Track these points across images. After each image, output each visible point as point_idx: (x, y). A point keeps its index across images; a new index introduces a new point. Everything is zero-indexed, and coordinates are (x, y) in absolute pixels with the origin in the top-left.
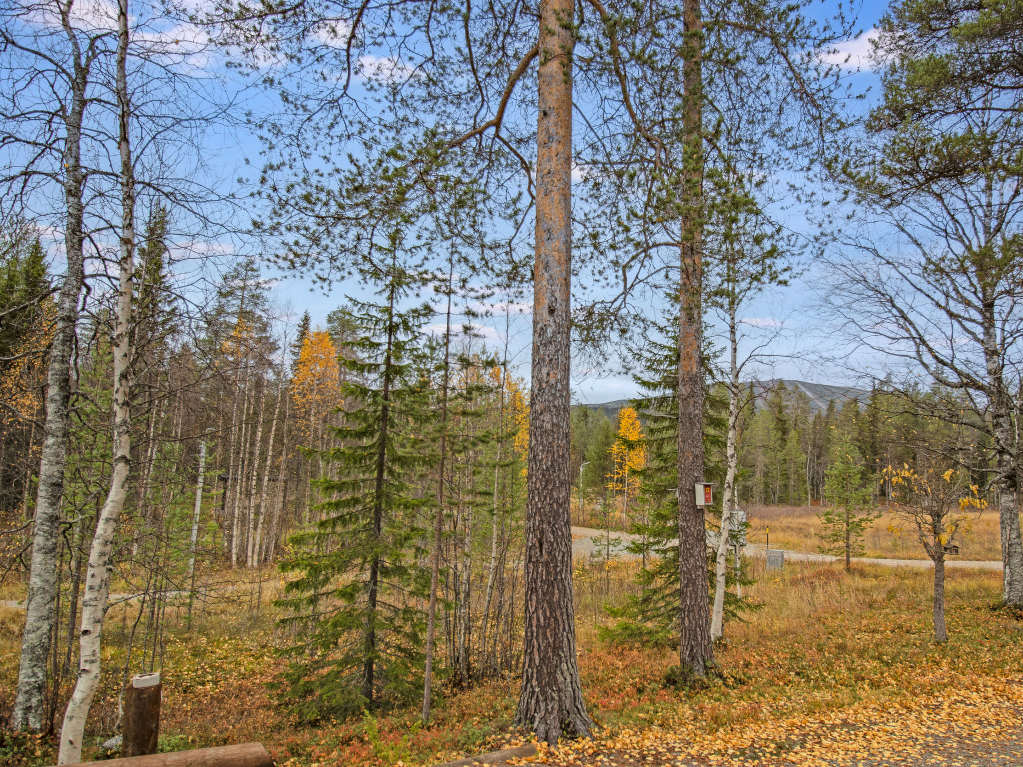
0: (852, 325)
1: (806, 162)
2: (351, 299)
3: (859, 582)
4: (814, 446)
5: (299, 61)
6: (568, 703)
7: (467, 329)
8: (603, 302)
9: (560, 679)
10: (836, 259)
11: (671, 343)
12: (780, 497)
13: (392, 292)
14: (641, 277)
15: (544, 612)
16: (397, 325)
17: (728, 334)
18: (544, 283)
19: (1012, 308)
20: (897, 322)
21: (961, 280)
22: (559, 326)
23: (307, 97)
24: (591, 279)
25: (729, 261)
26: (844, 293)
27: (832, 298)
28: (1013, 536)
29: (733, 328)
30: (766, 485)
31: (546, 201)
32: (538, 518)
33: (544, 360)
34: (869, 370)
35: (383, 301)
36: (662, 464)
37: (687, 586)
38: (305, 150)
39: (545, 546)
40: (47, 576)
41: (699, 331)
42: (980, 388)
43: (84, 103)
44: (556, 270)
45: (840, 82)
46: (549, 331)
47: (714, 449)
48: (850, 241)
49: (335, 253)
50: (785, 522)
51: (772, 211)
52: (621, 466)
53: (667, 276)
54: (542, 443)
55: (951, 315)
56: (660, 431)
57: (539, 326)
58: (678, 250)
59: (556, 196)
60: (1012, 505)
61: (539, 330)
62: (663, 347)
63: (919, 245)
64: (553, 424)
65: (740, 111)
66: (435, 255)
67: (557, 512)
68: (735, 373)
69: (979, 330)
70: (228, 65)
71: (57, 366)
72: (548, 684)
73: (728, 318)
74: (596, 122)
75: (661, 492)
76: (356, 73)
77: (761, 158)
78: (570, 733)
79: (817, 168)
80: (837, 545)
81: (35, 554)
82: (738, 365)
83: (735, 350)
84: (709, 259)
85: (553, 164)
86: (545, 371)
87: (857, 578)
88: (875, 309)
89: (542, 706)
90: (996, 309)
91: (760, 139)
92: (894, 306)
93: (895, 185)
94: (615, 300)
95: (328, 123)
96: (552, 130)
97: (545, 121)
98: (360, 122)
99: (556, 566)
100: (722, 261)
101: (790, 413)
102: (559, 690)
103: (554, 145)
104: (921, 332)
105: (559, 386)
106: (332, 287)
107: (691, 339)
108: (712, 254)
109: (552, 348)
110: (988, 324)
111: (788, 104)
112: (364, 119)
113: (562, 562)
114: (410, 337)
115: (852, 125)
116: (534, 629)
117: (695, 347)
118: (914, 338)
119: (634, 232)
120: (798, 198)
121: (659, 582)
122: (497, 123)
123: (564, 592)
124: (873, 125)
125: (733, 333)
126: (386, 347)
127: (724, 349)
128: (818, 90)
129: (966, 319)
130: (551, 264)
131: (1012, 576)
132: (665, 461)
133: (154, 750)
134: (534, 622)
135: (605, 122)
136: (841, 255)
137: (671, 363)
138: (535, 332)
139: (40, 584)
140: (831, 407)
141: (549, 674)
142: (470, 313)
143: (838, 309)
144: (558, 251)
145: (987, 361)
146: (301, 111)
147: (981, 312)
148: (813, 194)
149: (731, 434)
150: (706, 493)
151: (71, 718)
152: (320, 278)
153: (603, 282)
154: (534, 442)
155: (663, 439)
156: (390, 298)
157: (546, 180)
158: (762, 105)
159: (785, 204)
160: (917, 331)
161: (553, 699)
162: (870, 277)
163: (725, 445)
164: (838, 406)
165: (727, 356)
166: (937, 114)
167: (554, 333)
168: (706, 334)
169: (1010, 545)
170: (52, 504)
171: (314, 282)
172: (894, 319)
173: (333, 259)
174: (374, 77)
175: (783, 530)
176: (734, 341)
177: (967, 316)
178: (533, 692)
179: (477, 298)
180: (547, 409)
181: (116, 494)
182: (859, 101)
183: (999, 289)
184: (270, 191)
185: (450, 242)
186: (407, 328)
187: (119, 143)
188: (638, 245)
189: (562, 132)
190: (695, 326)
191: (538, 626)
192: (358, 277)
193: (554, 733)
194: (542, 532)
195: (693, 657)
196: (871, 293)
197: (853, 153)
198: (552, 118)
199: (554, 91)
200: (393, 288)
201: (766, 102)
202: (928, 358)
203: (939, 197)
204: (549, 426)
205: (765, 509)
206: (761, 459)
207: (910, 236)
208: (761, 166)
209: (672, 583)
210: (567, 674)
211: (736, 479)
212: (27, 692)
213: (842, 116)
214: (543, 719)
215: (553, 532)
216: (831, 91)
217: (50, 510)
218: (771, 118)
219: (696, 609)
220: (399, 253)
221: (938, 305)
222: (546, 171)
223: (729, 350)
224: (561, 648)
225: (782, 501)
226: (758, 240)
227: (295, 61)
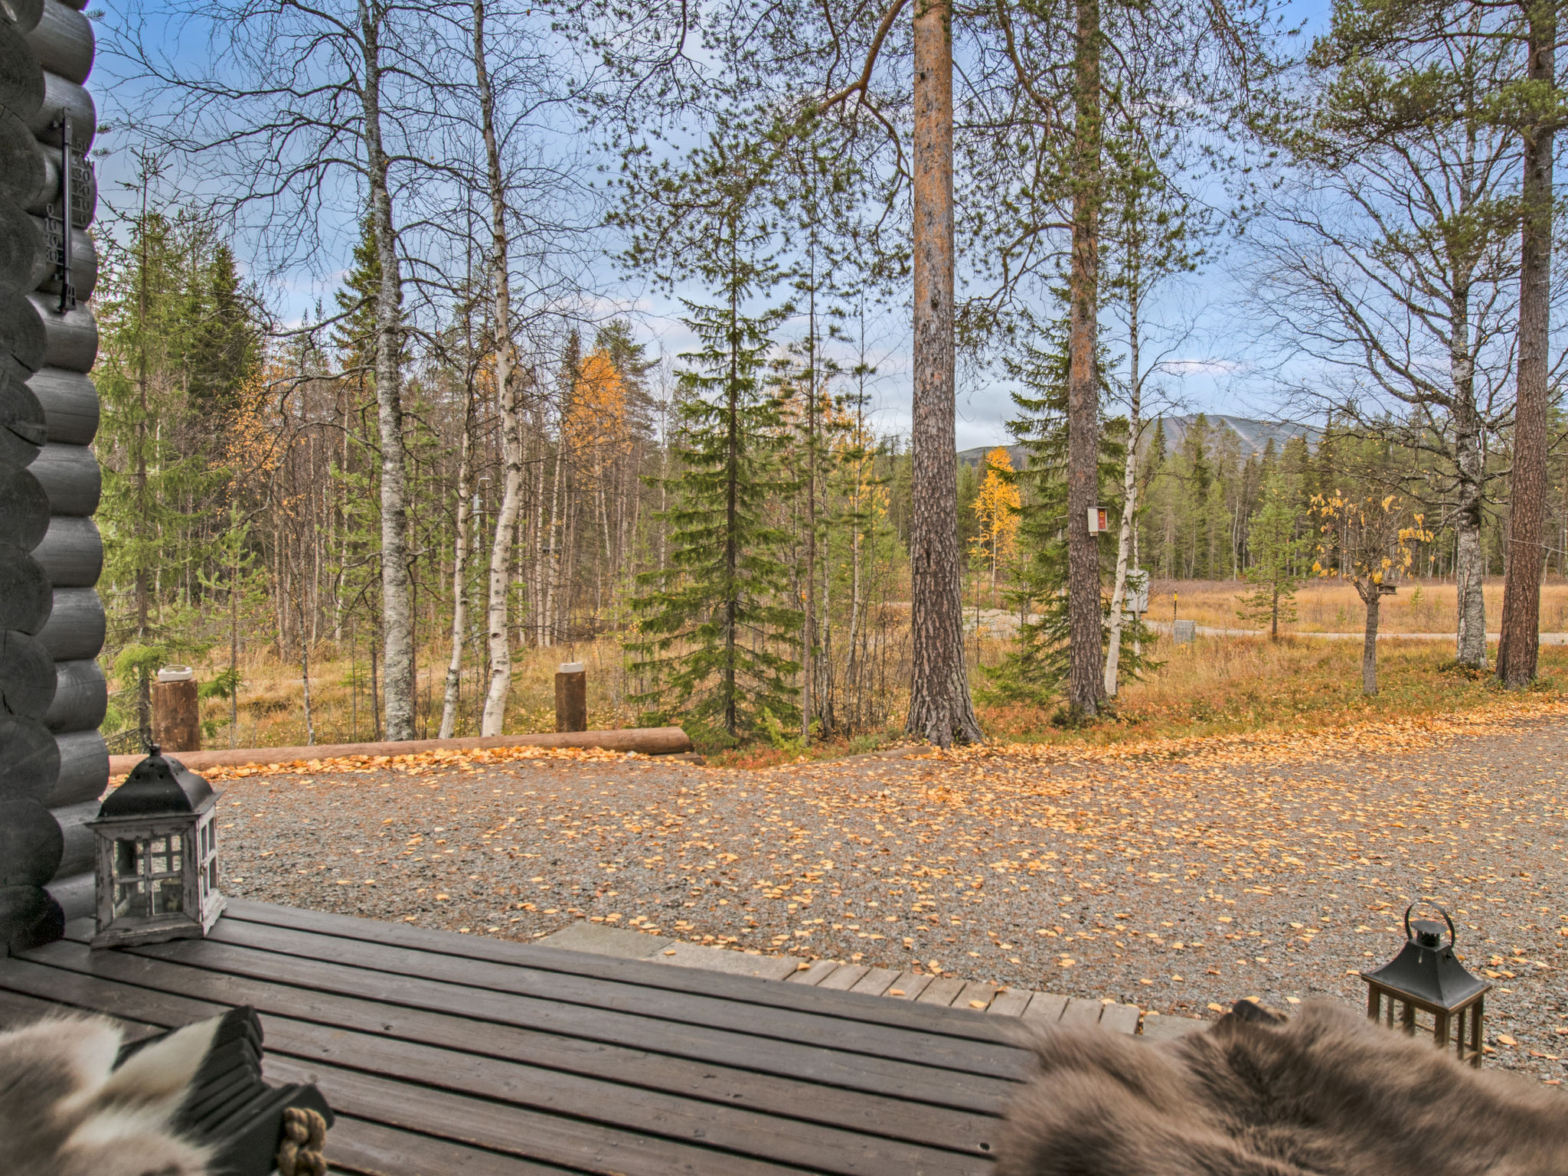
0: (1285, 325)
1: (1225, 118)
2: (686, 303)
3: (1285, 651)
4: (1244, 503)
5: (630, 17)
6: (959, 712)
7: (833, 331)
8: (979, 299)
9: (951, 688)
10: (1269, 239)
11: (1057, 352)
12: (1196, 570)
13: (734, 292)
14: (1028, 266)
15: (934, 622)
16: (741, 332)
17: (1128, 338)
18: (926, 274)
19: (1494, 298)
20: (1346, 321)
21: (1426, 260)
22: (943, 322)
23: (636, 60)
24: (971, 270)
25: (1130, 244)
26: (1277, 284)
27: (1261, 292)
28: (1472, 583)
29: (1134, 330)
30: (1178, 555)
31: (927, 180)
32: (925, 528)
33: (927, 360)
34: (1306, 383)
35: (723, 304)
36: (1046, 500)
37: (1078, 621)
38: (630, 124)
39: (933, 556)
40: (401, 609)
41: (1092, 337)
42: (1443, 401)
43: (378, 74)
44: (938, 259)
45: (1267, 16)
46: (933, 327)
47: (1109, 481)
48: (1288, 215)
49: (680, 247)
50: (1201, 597)
51: (1182, 181)
52: (987, 526)
53: (1058, 265)
54: (927, 449)
55: (1412, 308)
56: (1044, 460)
57: (921, 322)
58: (1069, 233)
59: (936, 173)
60: (1473, 545)
61: (919, 325)
62: (1047, 357)
63: (1377, 217)
64: (939, 429)
65: (1146, 54)
66: (791, 247)
67: (945, 521)
68: (1136, 385)
69: (1446, 327)
70: (555, 27)
71: (385, 383)
72: (939, 693)
73: (1128, 318)
74: (974, 78)
75: (1044, 534)
76: (691, 27)
77: (1171, 113)
78: (962, 739)
79: (1237, 126)
80: (1260, 609)
81: (386, 586)
82: (1140, 376)
83: (1136, 357)
84: (1106, 242)
85: (933, 136)
86: (928, 371)
87: (1285, 648)
88: (1319, 304)
89: (934, 714)
90: (1471, 299)
91: (1171, 89)
92: (1340, 299)
93: (1341, 140)
94: (995, 296)
95: (658, 88)
96: (931, 95)
97: (923, 85)
98: (693, 87)
99: (944, 577)
100: (1121, 244)
101: (1211, 457)
102: (951, 699)
103: (933, 114)
104: (1375, 335)
105: (944, 388)
106: (675, 288)
107: (1084, 341)
108: (1110, 235)
109: (936, 346)
110: (1459, 318)
111: (1206, 40)
112: (699, 82)
113: (951, 572)
114: (757, 346)
115: (1282, 69)
116: (924, 640)
117: (1089, 350)
118: (1365, 340)
119: (1024, 211)
120: (1213, 165)
121: (1042, 638)
122: (863, 86)
123: (953, 604)
124: (1316, 62)
125: (1134, 336)
126: (729, 358)
127: (1122, 357)
128: (1243, 24)
129: (1432, 314)
130: (933, 252)
131: (1467, 630)
132: (1051, 497)
133: (584, 729)
134: (923, 634)
135: (986, 78)
136: (1277, 233)
137: (1058, 377)
138: (916, 329)
139: (395, 617)
140: (1269, 452)
141: (940, 683)
142: (839, 313)
143: (1268, 304)
144: (941, 237)
145: (1454, 367)
146: (627, 76)
147: (1450, 304)
148: (1232, 159)
149: (1130, 460)
150: (1100, 518)
151: (491, 714)
152: (661, 277)
153: (986, 274)
154: (918, 449)
155: (1047, 470)
156: (732, 300)
157: (926, 155)
158: (1173, 44)
159: (1197, 172)
160: (1368, 331)
161: (944, 707)
162: (1311, 261)
163: (1123, 475)
164: (1281, 449)
165: (1127, 366)
166: (1401, 43)
167: (938, 329)
168: (1101, 338)
169: (1468, 594)
170: (398, 534)
171: (655, 282)
172: (1341, 317)
173: (677, 254)
174: (710, 31)
175: (1197, 606)
176: (1135, 346)
177: (1431, 309)
178: (924, 702)
179: (842, 295)
180: (932, 413)
181: (510, 503)
182: (1292, 38)
183: (1476, 273)
184: (631, 179)
185: (809, 230)
186: (753, 335)
187: (484, 132)
188: (1027, 227)
189: (942, 98)
190: (1089, 324)
191: (927, 637)
192: (700, 275)
193: (946, 739)
194: (929, 542)
195: (1084, 698)
196: (1312, 283)
197: (1282, 105)
198: (931, 81)
199: (932, 49)
200: (735, 287)
201: (1179, 38)
202: (1380, 365)
203: (1403, 152)
204: (934, 431)
205: (1174, 585)
206: (1171, 522)
207: (1366, 205)
208: (1172, 124)
209: (1059, 639)
210: (957, 684)
211: (1134, 515)
212: (396, 725)
213: (1271, 57)
214: (935, 727)
215: (941, 542)
216: (1257, 27)
217: (397, 541)
218: (1185, 61)
219: (1088, 646)
220: (740, 246)
221: (1396, 295)
222: (925, 145)
223: (1129, 358)
224: (951, 658)
225: (1198, 575)
226: (1162, 219)
227: (625, 17)
